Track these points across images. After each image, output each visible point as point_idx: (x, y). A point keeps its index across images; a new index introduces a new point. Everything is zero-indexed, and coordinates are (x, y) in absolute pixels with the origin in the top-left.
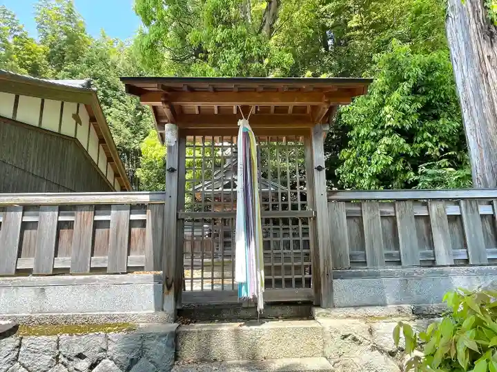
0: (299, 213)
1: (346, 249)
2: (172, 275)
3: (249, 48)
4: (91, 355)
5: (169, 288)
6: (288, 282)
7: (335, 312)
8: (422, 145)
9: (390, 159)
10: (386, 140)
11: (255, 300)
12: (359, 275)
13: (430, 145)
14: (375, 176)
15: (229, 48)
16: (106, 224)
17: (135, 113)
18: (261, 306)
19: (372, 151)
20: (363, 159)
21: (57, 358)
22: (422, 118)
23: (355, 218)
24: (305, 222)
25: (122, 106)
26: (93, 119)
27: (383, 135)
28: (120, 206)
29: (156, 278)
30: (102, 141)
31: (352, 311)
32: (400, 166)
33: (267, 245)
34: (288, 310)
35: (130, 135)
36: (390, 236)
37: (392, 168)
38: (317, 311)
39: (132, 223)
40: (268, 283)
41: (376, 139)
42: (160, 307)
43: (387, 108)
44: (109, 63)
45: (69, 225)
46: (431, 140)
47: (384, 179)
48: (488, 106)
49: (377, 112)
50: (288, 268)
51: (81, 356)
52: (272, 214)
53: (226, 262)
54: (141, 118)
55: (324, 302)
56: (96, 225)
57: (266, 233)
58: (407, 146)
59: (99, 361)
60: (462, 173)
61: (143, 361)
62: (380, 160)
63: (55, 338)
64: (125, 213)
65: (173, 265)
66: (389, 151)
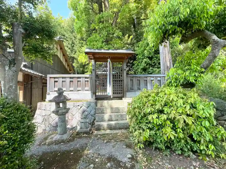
0: (120, 79)
1: (130, 86)
2: (94, 92)
3: (109, 31)
4: (81, 106)
5: (94, 94)
6: (118, 93)
7: (127, 98)
8: (154, 61)
9: (146, 65)
10: (145, 60)
11: (111, 96)
12: (132, 92)
13: (156, 61)
14: (142, 69)
15: (103, 30)
16: (80, 81)
17: (72, 45)
18: (112, 97)
19: (142, 62)
20: (139, 64)
21: (74, 106)
22: (155, 54)
23: (132, 80)
24: (122, 81)
25: (67, 42)
26: (61, 49)
27: (144, 58)
28: (83, 77)
29: (91, 92)
30: (64, 55)
31: (130, 98)
32: (148, 67)
33: (113, 86)
34: (118, 98)
35: (70, 52)
36: (139, 84)
37: (146, 67)
38: (123, 98)
39: (86, 81)
40: (114, 93)
41: (143, 59)
42: (92, 97)
43: (146, 51)
44: (62, 26)
45: (72, 81)
46: (156, 60)
47: (144, 70)
48: (165, 55)
49: (143, 52)
50: (118, 90)
51: (78, 106)
52: (115, 79)
53: (105, 90)
54: (73, 46)
55: (124, 97)
56: (78, 81)
57: (113, 83)
58: (150, 61)
59: (82, 106)
60: (159, 70)
61: (90, 107)
62: (143, 65)
63: (73, 103)
64: (84, 79)
65: (94, 90)
66: (146, 62)
